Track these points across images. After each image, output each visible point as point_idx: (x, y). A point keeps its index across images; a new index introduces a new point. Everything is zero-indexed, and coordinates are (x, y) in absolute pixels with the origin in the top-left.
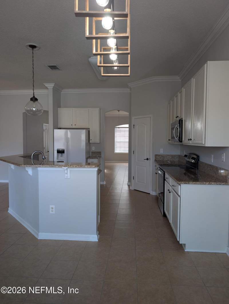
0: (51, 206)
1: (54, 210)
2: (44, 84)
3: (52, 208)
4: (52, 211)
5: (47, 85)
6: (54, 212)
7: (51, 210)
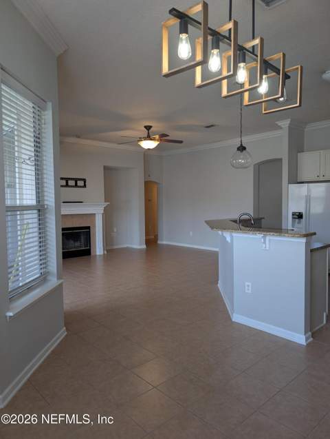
0: (247, 283)
1: (250, 288)
2: (277, 123)
3: (248, 286)
4: (248, 290)
5: (280, 123)
6: (250, 291)
7: (246, 287)
